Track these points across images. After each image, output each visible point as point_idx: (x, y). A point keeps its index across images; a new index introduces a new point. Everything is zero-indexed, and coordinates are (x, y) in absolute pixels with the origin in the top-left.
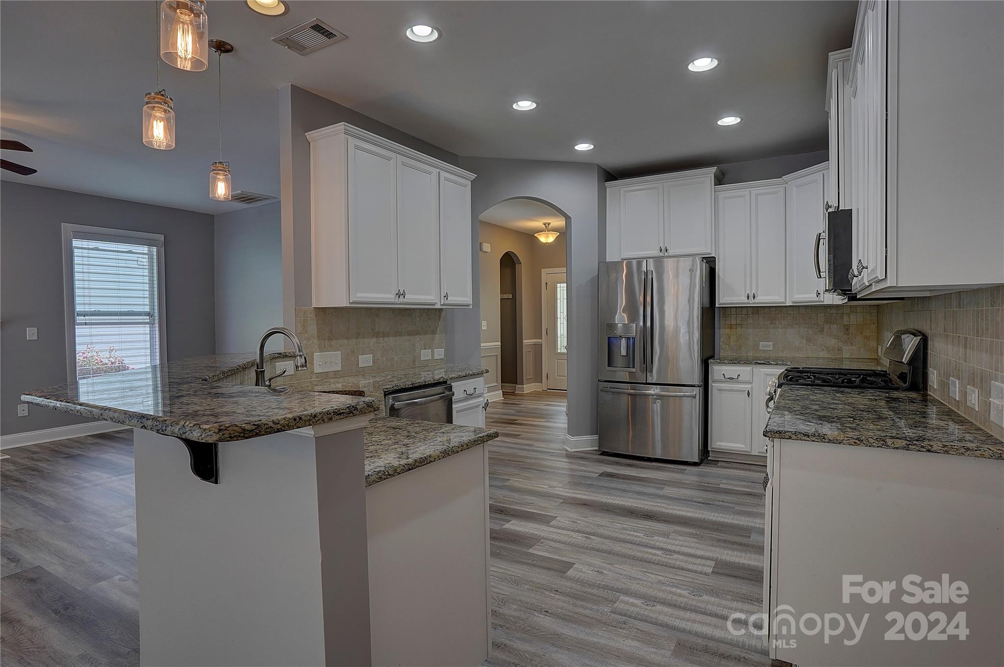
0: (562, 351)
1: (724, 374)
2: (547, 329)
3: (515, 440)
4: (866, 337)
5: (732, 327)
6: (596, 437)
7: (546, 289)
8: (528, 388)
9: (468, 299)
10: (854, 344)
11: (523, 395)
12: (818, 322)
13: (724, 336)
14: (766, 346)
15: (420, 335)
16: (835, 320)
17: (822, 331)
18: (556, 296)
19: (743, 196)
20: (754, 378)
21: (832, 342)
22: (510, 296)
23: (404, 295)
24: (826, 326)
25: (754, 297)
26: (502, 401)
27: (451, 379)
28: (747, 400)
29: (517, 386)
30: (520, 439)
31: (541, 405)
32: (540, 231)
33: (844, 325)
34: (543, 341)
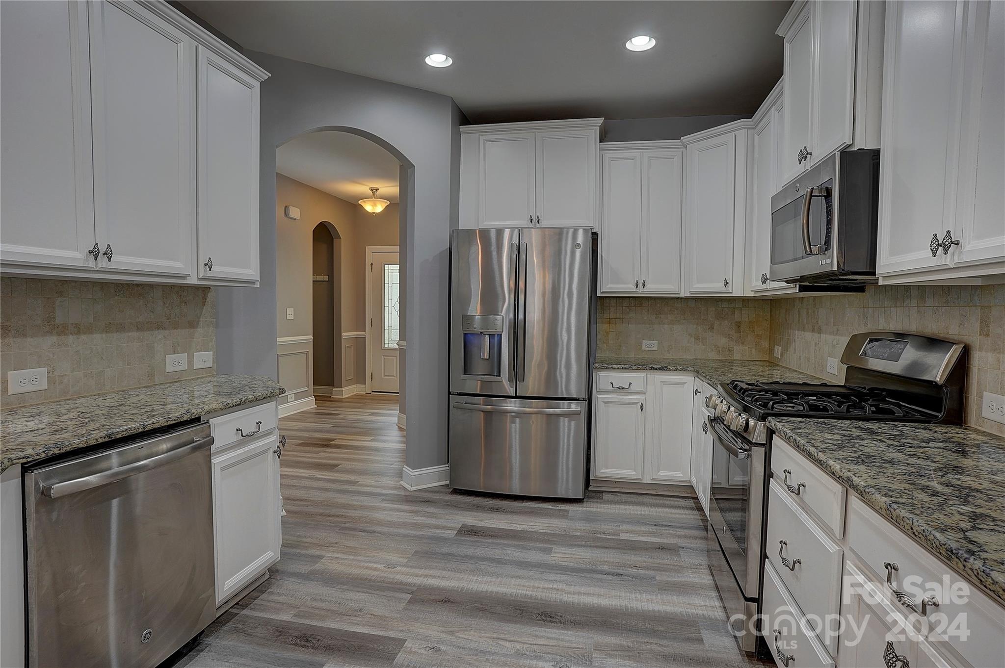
0: (390, 346)
1: (611, 383)
2: (372, 319)
3: (332, 474)
4: (757, 336)
5: (611, 322)
6: (445, 467)
7: (372, 271)
8: (348, 391)
9: (251, 271)
10: (745, 343)
11: (341, 401)
12: (707, 318)
13: (601, 332)
14: (651, 345)
15: (165, 329)
16: (726, 316)
17: (712, 328)
18: (383, 279)
19: (633, 159)
20: (648, 387)
21: (723, 341)
22: (326, 278)
23: (108, 255)
24: (717, 323)
25: (644, 285)
26: (314, 411)
27: (209, 412)
28: (640, 414)
29: (335, 389)
30: (338, 471)
31: (364, 416)
32: (364, 197)
33: (736, 322)
34: (368, 334)
